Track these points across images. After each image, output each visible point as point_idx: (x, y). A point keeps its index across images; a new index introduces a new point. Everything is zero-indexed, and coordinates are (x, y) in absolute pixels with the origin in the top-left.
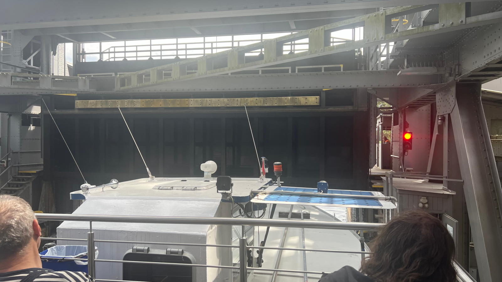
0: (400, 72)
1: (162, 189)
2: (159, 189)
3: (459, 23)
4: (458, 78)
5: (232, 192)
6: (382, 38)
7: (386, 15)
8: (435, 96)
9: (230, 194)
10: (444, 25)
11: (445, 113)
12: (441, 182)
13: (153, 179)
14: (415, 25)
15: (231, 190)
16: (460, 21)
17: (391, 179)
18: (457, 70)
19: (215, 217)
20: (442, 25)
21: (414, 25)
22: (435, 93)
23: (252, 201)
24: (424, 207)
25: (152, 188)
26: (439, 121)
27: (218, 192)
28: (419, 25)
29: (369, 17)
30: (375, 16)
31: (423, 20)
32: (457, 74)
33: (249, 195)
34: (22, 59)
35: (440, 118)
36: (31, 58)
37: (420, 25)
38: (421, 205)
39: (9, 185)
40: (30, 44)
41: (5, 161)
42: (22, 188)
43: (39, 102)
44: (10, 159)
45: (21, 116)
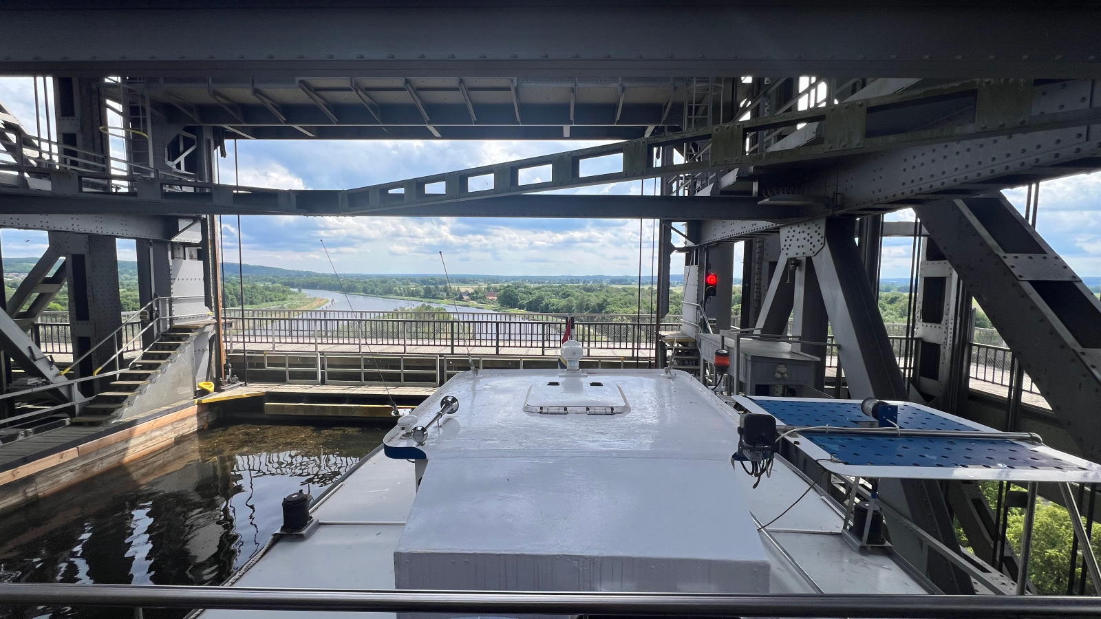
34: (166, 159)
39: (156, 347)
40: (178, 137)
41: (148, 313)
42: (177, 351)
43: (198, 225)
44: (156, 309)
45: (169, 246)
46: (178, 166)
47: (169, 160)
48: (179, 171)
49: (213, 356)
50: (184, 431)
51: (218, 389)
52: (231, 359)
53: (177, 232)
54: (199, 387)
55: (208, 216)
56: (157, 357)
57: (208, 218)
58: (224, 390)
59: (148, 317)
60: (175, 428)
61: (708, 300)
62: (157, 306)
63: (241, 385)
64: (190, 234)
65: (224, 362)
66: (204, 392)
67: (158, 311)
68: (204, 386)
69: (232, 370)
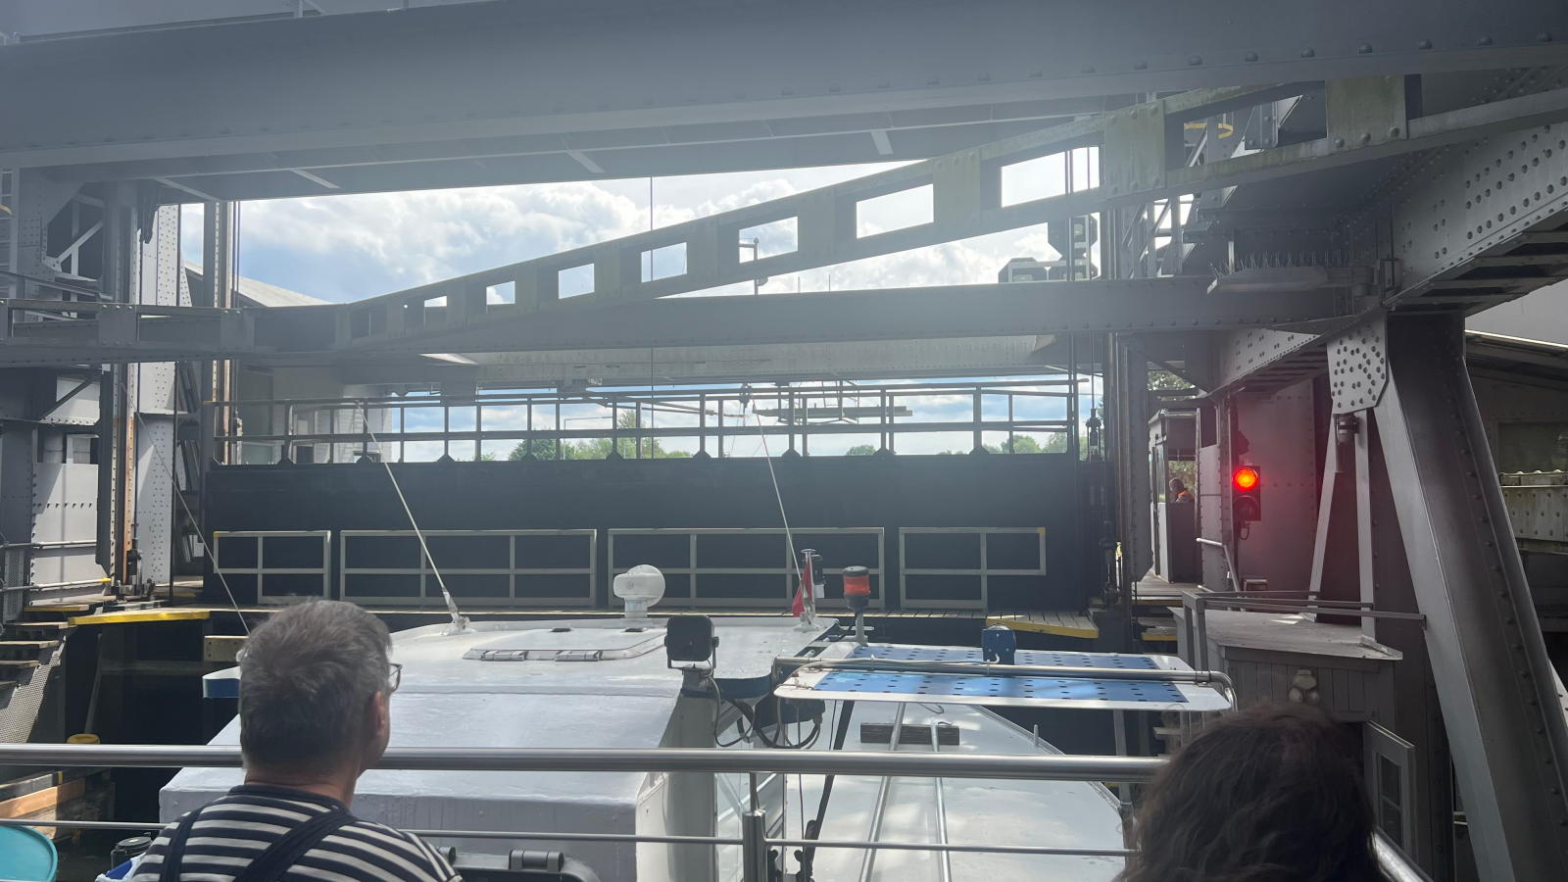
0: (1215, 283)
1: (492, 660)
2: (483, 658)
3: (1389, 135)
4: (1393, 301)
5: (714, 666)
6: (1157, 182)
7: (1169, 112)
8: (1325, 354)
9: (709, 671)
10: (1342, 144)
11: (1358, 406)
12: (1355, 622)
13: (464, 627)
14: (1254, 143)
15: (711, 659)
16: (1392, 129)
17: (1201, 615)
18: (1388, 275)
19: (661, 745)
20: (1337, 142)
21: (1251, 142)
22: (1324, 346)
23: (780, 692)
24: (1305, 699)
25: (462, 655)
26: (1341, 431)
27: (670, 666)
28: (1267, 141)
29: (1114, 121)
30: (1135, 116)
31: (1278, 126)
32: (1387, 286)
33: (769, 671)
34: (44, 253)
35: (1342, 424)
36: (73, 251)
37: (1270, 141)
38: (1295, 695)
40: (69, 206)
43: (94, 390)
45: (35, 433)
46: (66, 266)
47: (49, 255)
48: (67, 276)
53: (54, 405)
55: (116, 367)
57: (116, 372)
62: (3, 564)
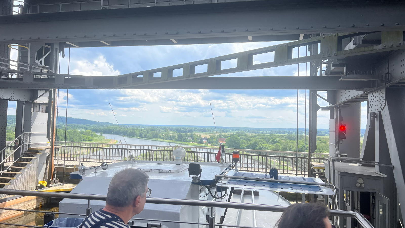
0: (342, 78)
11: (377, 111)
17: (333, 163)
18: (387, 77)
22: (368, 94)
24: (361, 186)
32: (387, 80)
35: (372, 115)
36: (43, 59)
39: (20, 160)
40: (42, 48)
41: (19, 140)
42: (31, 162)
43: (47, 94)
44: (23, 139)
45: (32, 105)
46: (41, 63)
47: (37, 60)
48: (41, 65)
49: (48, 166)
50: (29, 208)
51: (48, 186)
52: (57, 169)
53: (36, 98)
54: (39, 183)
55: (53, 89)
56: (20, 165)
57: (53, 90)
58: (51, 187)
59: (18, 143)
60: (25, 205)
61: (341, 142)
62: (23, 137)
63: (61, 184)
64: (43, 99)
65: (53, 170)
66: (42, 187)
67: (23, 140)
68: (41, 183)
69: (57, 176)
